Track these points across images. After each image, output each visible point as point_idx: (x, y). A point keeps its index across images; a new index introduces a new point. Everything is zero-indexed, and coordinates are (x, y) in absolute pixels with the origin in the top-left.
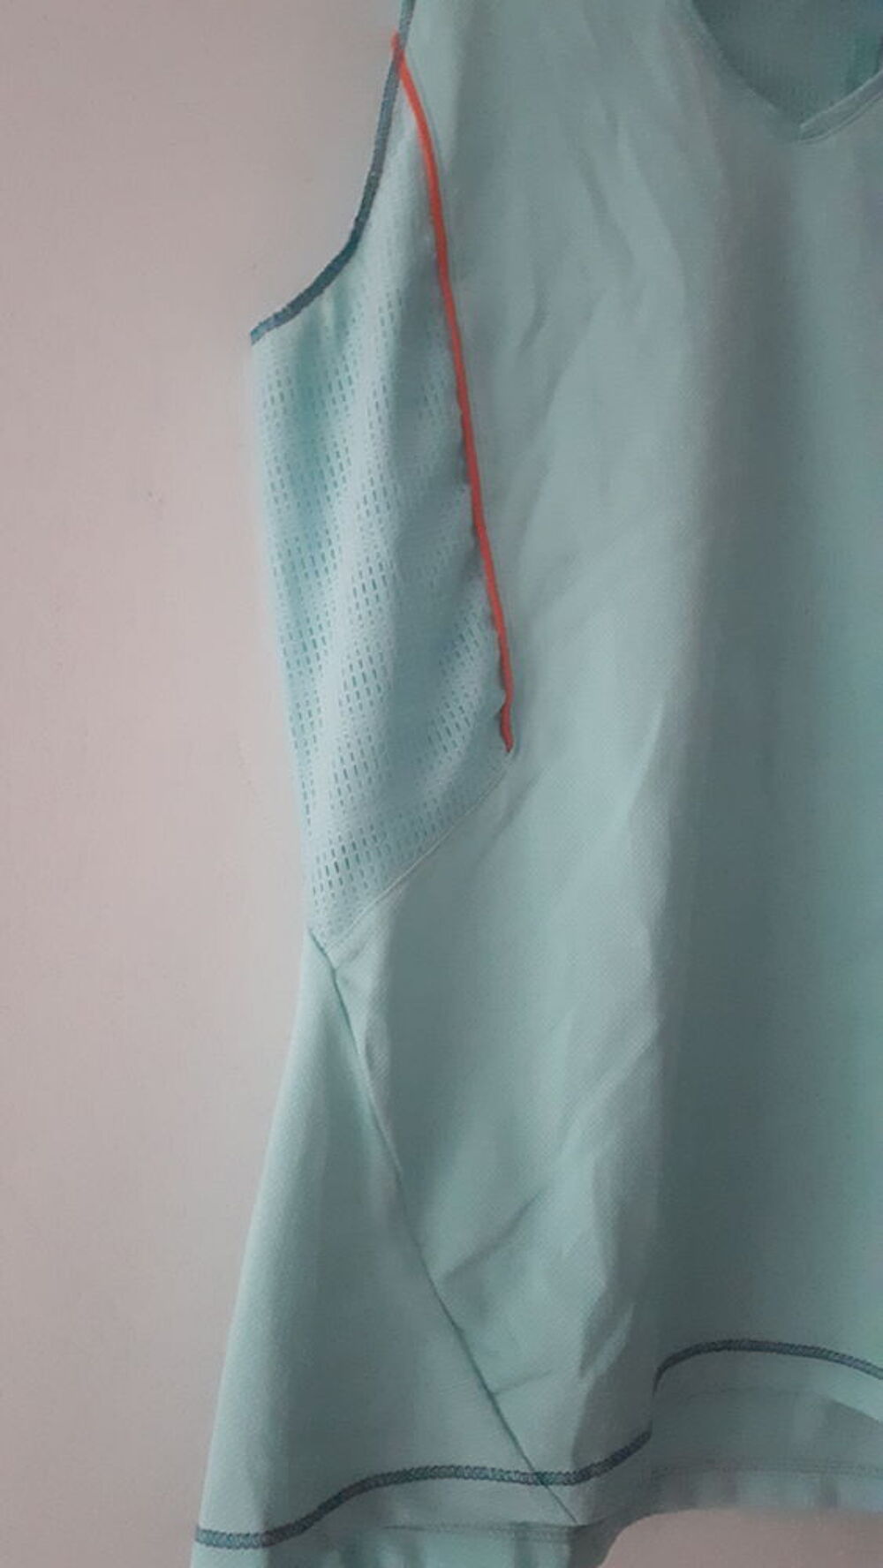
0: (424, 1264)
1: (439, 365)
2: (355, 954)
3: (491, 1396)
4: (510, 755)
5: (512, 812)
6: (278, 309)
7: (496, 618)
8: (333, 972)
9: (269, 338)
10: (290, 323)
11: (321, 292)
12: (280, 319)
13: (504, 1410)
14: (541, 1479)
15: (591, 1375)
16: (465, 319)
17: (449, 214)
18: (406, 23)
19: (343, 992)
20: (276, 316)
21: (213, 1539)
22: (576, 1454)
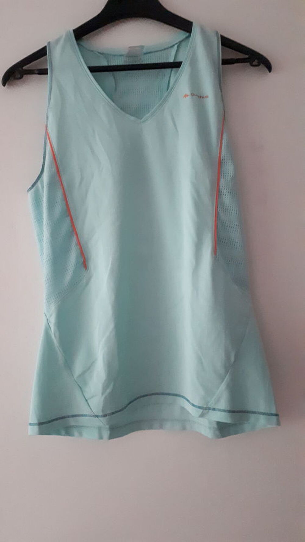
0: (73, 375)
1: (59, 194)
2: (51, 316)
3: (87, 401)
4: (86, 271)
5: (87, 283)
6: (30, 187)
7: (79, 243)
8: (47, 320)
9: (30, 192)
10: (33, 189)
11: (37, 182)
12: (31, 189)
13: (89, 403)
14: (97, 416)
15: (104, 396)
16: (65, 184)
17: (58, 162)
18: (47, 122)
19: (49, 324)
20: (30, 188)
21: (30, 424)
22: (103, 411)
